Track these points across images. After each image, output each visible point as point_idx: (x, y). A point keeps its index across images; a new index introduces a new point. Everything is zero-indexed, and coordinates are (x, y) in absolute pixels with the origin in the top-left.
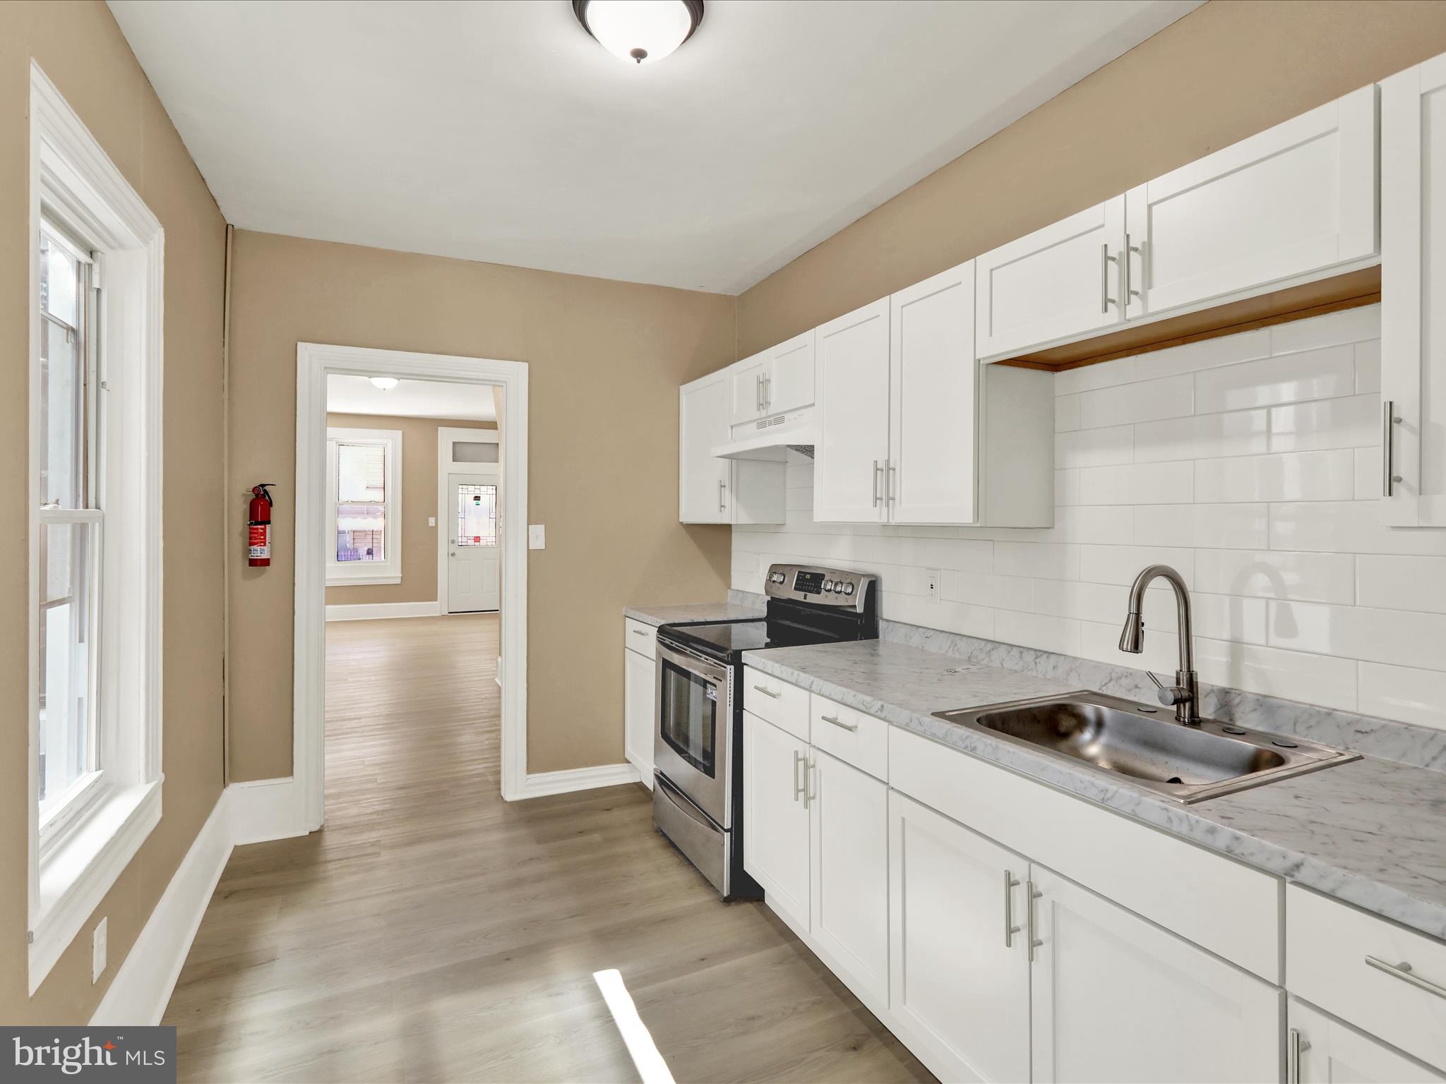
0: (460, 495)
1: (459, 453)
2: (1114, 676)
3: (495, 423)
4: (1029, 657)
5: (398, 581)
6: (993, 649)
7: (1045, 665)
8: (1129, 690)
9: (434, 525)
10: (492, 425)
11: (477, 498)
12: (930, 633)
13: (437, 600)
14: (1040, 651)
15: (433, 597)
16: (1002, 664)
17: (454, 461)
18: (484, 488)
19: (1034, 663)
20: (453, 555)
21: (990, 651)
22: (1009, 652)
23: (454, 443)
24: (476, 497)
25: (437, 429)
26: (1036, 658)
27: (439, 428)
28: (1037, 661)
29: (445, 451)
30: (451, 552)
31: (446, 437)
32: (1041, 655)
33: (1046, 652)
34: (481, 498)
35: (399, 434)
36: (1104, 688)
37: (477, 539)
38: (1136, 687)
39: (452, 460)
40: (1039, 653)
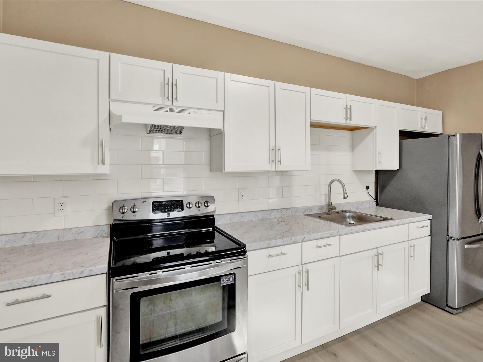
2: (307, 209)
4: (284, 211)
6: (272, 212)
7: (289, 212)
8: (310, 212)
12: (243, 214)
14: (287, 208)
16: (275, 216)
19: (285, 213)
21: (270, 214)
22: (277, 212)
26: (286, 211)
28: (286, 212)
32: (288, 210)
33: (289, 208)
36: (304, 213)
38: (311, 210)
40: (287, 209)
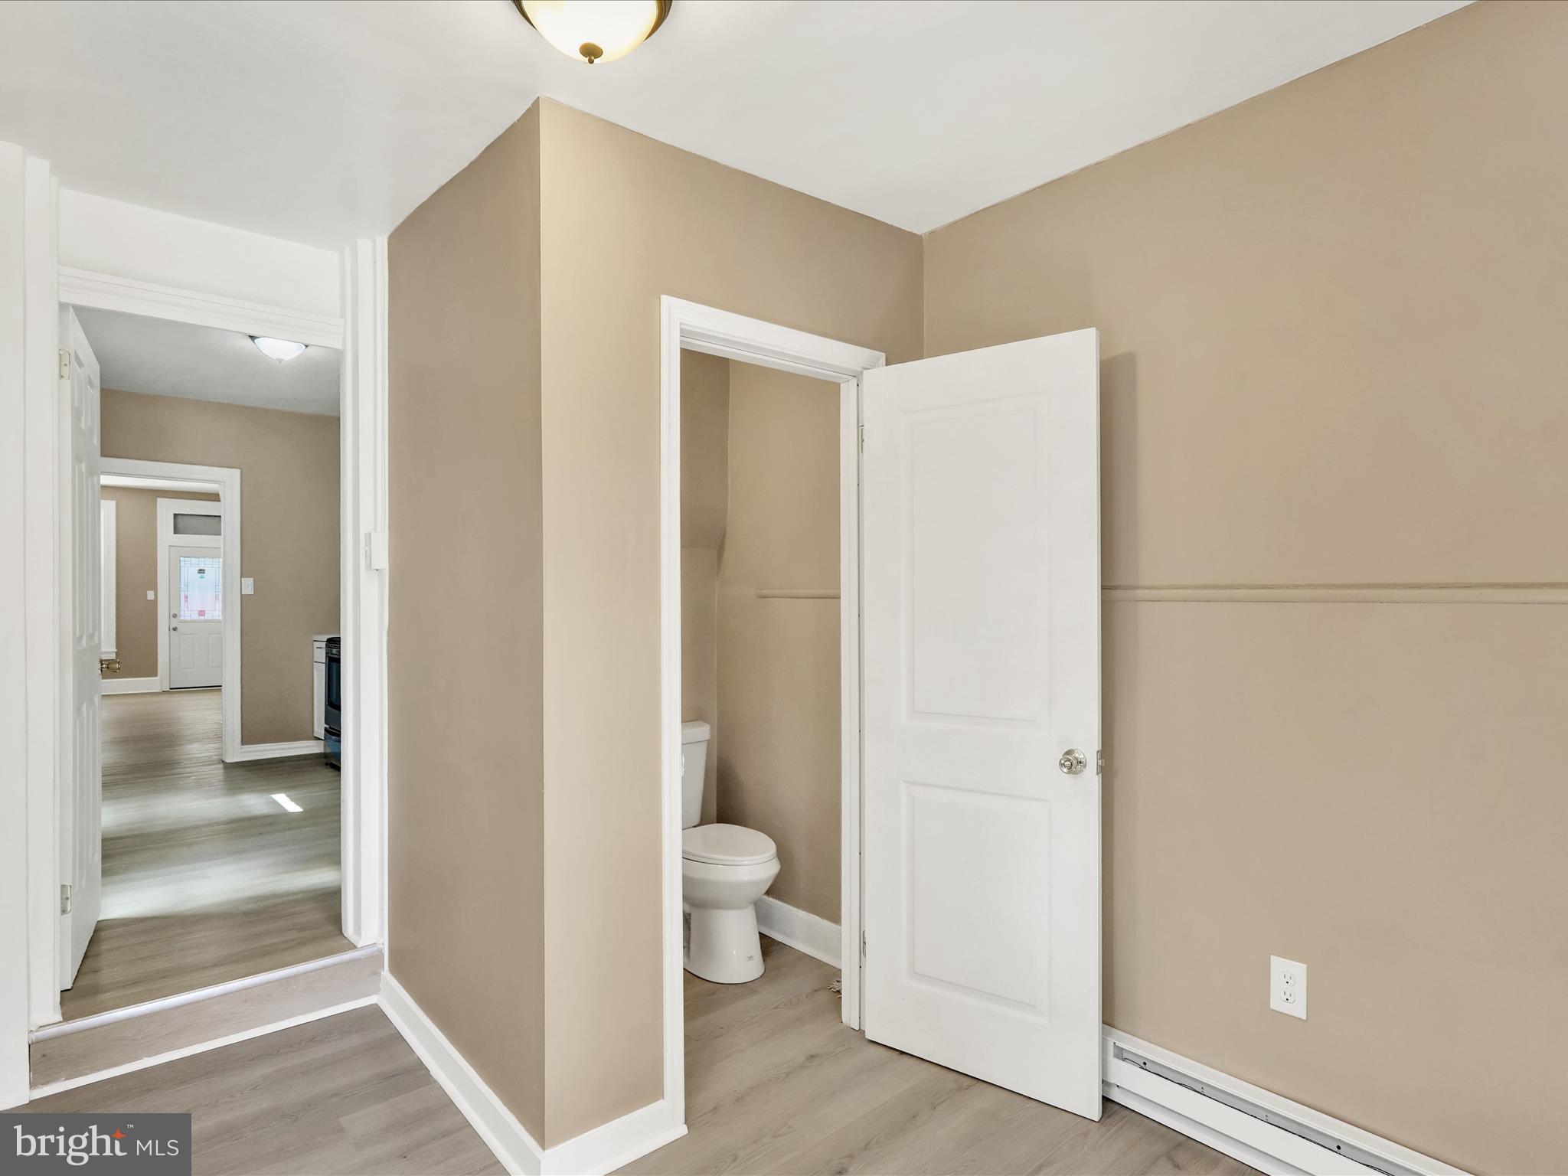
0: (182, 568)
1: (179, 524)
3: (218, 495)
5: (114, 656)
9: (153, 598)
10: (214, 497)
13: (156, 676)
15: (153, 672)
17: (175, 533)
18: (208, 561)
20: (175, 630)
23: (176, 515)
24: (201, 570)
25: (156, 500)
27: (158, 499)
29: (165, 522)
30: (172, 626)
31: (166, 510)
34: (206, 572)
35: (114, 504)
37: (202, 613)
39: (173, 531)
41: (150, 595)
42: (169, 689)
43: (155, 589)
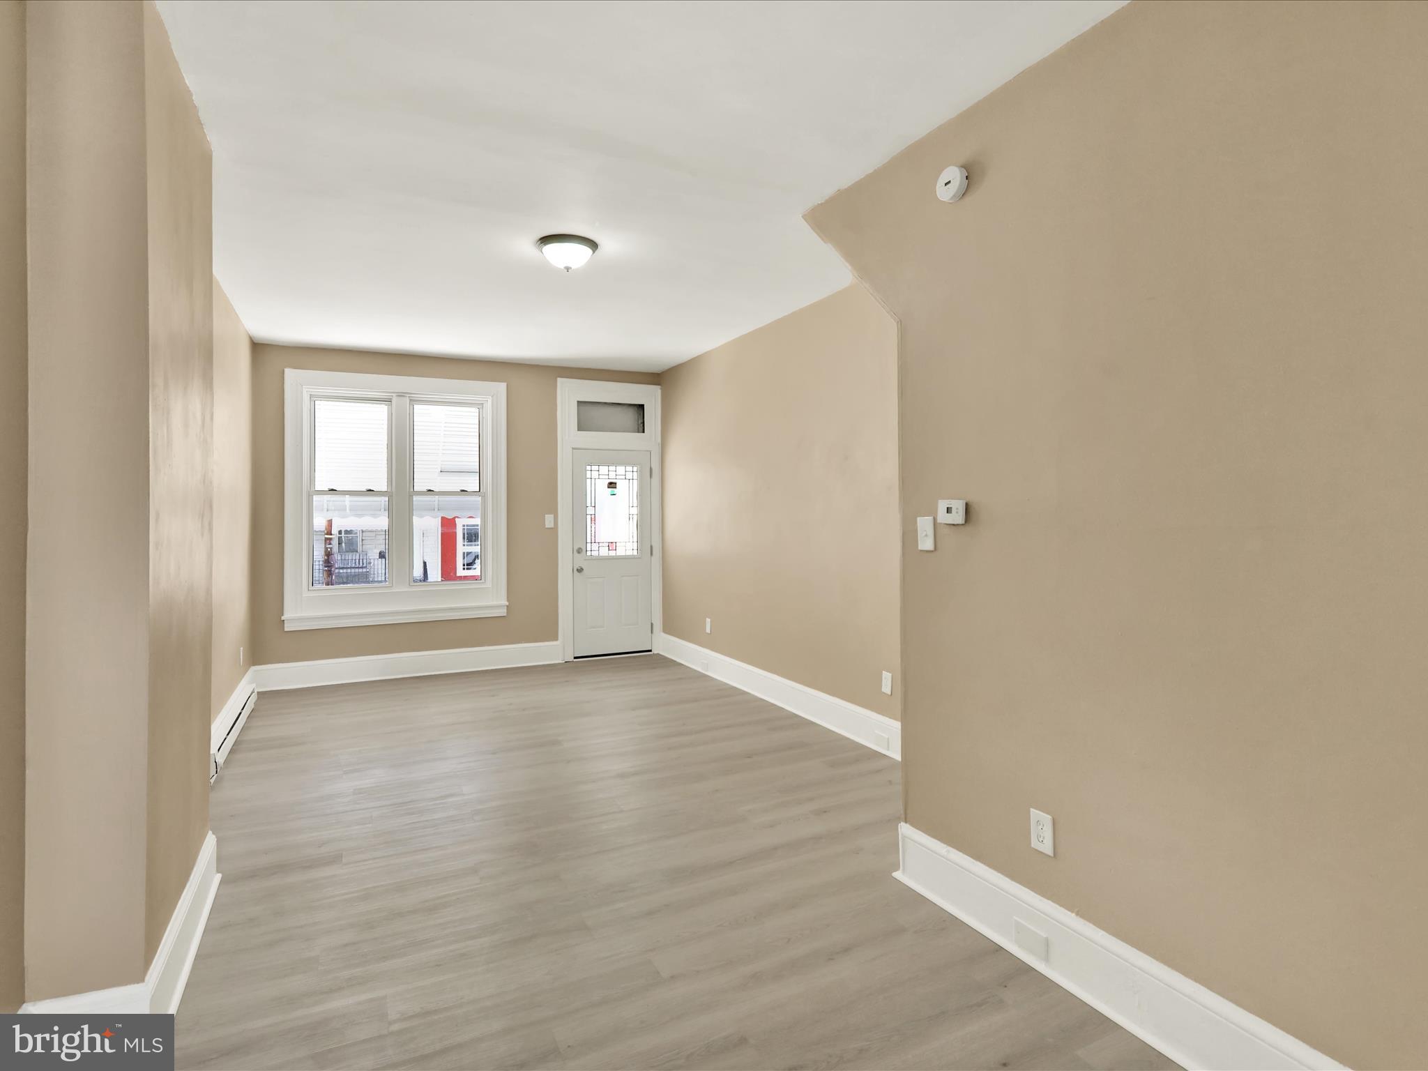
0: (589, 481)
1: (585, 415)
5: (503, 612)
9: (552, 526)
11: (612, 485)
13: (557, 639)
15: (554, 636)
17: (580, 428)
18: (621, 470)
20: (580, 570)
23: (580, 404)
24: (611, 483)
25: (556, 380)
27: (559, 380)
29: (566, 414)
30: (576, 566)
31: (569, 393)
34: (618, 486)
35: (502, 387)
37: (612, 546)
39: (576, 427)
41: (549, 521)
42: (572, 659)
43: (554, 511)
